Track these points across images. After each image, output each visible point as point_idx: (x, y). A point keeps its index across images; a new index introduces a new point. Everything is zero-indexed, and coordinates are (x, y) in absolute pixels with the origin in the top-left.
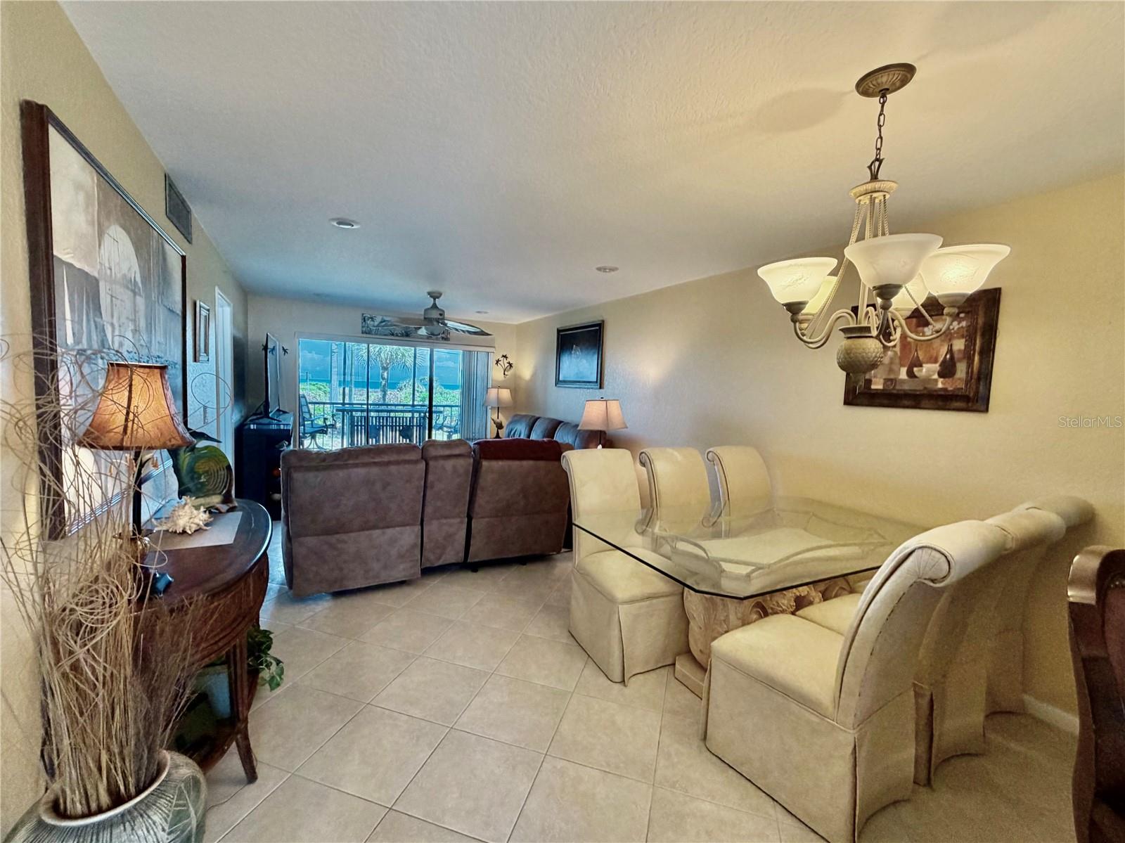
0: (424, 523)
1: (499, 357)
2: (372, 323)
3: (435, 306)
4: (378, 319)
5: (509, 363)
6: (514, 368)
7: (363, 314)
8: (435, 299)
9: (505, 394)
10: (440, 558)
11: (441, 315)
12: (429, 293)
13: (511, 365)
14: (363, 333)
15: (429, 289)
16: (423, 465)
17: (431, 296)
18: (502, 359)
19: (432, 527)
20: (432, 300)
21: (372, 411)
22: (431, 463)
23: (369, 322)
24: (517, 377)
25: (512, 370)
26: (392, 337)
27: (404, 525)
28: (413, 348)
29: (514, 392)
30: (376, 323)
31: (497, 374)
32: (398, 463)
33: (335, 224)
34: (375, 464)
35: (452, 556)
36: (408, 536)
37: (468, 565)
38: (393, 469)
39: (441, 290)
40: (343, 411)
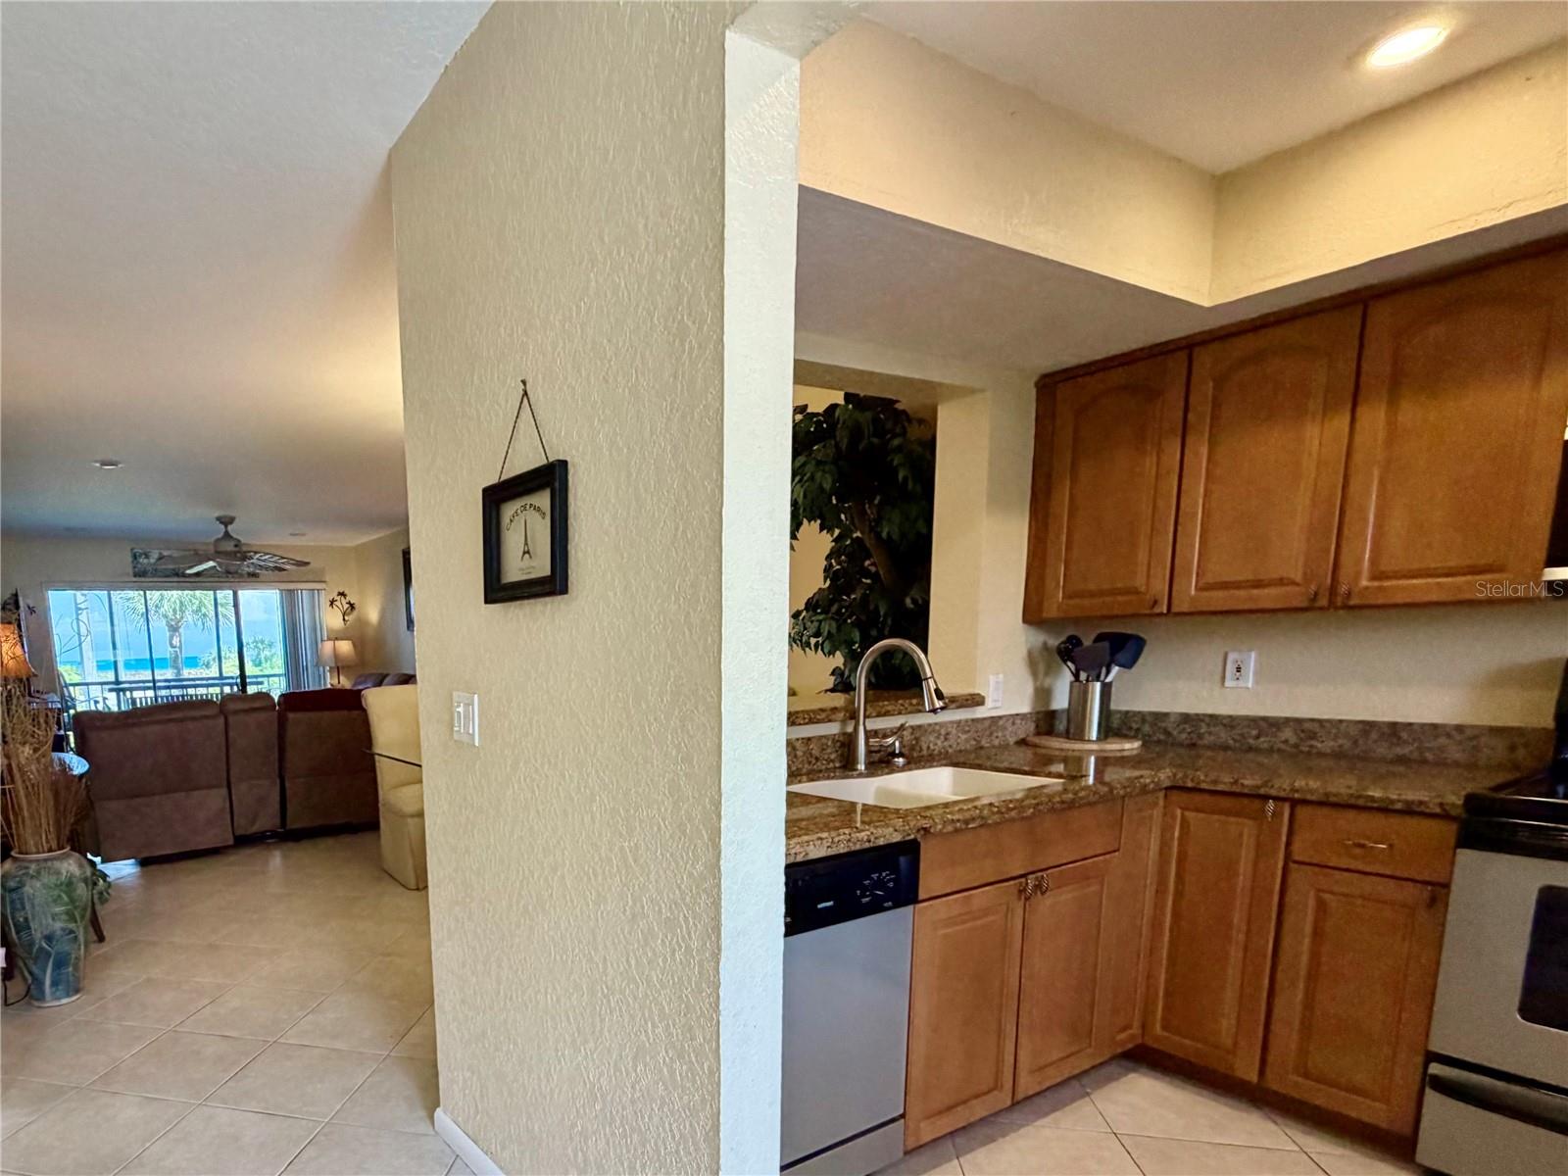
0: (232, 785)
1: (334, 595)
2: (146, 561)
3: (227, 535)
4: (155, 555)
5: (349, 603)
6: (357, 610)
7: (132, 550)
8: (226, 526)
9: (345, 647)
10: (253, 823)
11: (236, 546)
12: (219, 519)
13: (352, 606)
14: (135, 576)
15: (217, 514)
16: (221, 721)
17: (221, 523)
18: (338, 598)
19: (241, 789)
20: (223, 527)
21: (160, 688)
22: (231, 719)
23: (141, 560)
24: (362, 622)
25: (355, 613)
26: (176, 579)
27: (210, 787)
28: (212, 592)
29: (359, 644)
30: (152, 561)
31: (333, 619)
32: (194, 719)
33: (98, 465)
34: (170, 720)
35: (267, 821)
36: (216, 799)
37: (286, 835)
38: (191, 725)
39: (232, 514)
40: (118, 691)
